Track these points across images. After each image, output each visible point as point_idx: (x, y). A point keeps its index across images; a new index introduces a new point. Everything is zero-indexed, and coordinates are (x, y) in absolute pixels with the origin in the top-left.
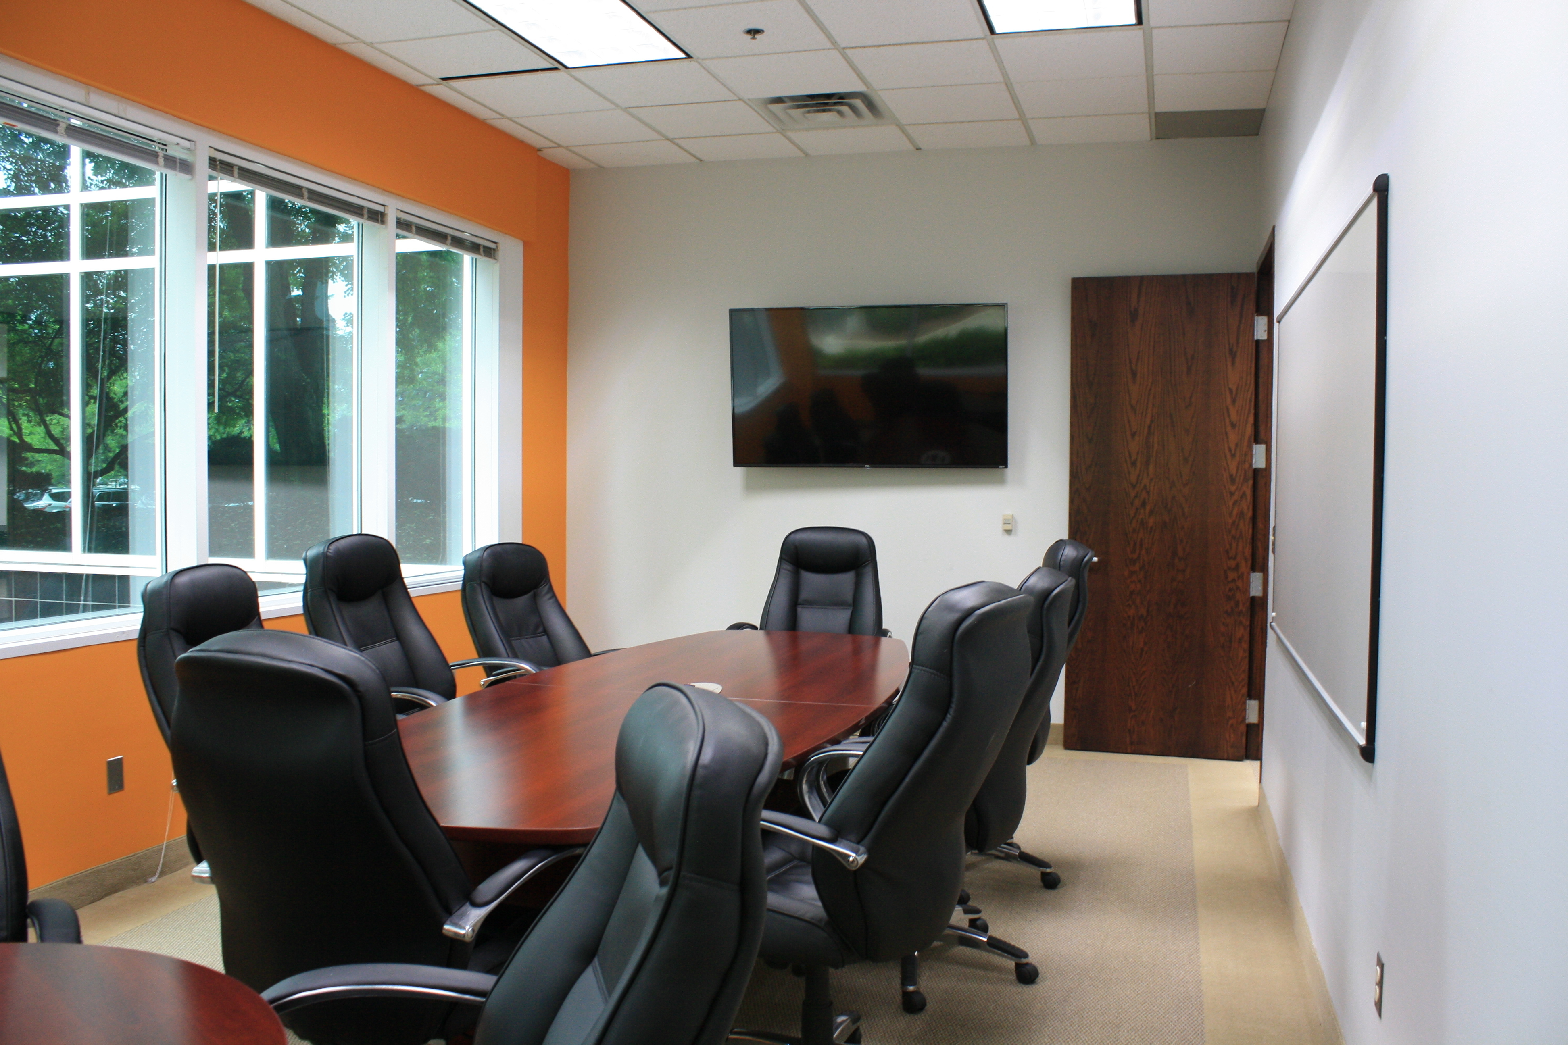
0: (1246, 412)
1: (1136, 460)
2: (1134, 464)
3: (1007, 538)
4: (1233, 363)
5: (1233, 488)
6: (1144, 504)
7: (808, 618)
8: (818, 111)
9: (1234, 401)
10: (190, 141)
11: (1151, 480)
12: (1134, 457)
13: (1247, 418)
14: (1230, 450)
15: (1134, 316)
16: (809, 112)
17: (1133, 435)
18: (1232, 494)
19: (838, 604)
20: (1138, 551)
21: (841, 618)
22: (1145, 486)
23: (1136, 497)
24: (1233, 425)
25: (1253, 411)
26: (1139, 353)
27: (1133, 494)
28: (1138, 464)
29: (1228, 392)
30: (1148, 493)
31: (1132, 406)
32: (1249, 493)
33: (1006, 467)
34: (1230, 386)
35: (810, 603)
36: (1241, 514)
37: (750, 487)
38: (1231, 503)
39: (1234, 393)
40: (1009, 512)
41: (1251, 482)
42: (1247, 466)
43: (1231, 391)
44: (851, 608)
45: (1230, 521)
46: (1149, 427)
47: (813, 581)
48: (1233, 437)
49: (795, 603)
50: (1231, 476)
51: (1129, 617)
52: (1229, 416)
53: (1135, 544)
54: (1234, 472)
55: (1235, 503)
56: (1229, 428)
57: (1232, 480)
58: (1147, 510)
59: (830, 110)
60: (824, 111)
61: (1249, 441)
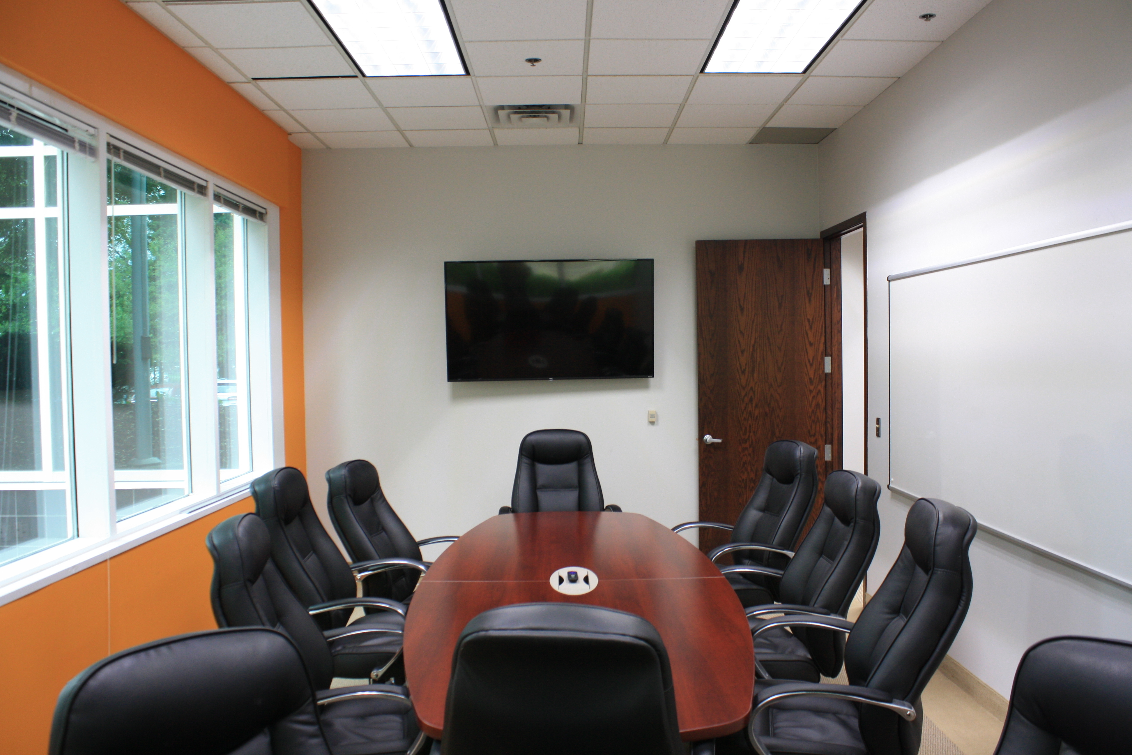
0: (820, 334)
1: (745, 370)
2: (743, 372)
3: (651, 427)
4: (810, 301)
5: (812, 388)
6: (751, 400)
7: (545, 498)
8: (530, 116)
9: (811, 327)
10: (94, 128)
11: (756, 384)
12: (743, 368)
13: (820, 339)
14: (809, 362)
15: (741, 268)
16: (523, 117)
17: (743, 352)
18: (811, 391)
19: (568, 487)
20: (748, 434)
21: (571, 497)
22: (751, 388)
23: (746, 395)
24: (811, 344)
25: (823, 334)
26: (745, 293)
27: (743, 394)
28: (747, 372)
29: (807, 323)
30: (754, 393)
31: (741, 332)
32: (822, 390)
33: (653, 377)
34: (808, 317)
35: (545, 487)
36: (818, 405)
37: (456, 397)
38: (811, 398)
39: (811, 322)
40: (652, 409)
41: (823, 383)
42: (821, 372)
43: (809, 320)
44: (578, 489)
45: (810, 410)
46: (754, 346)
47: (545, 471)
48: (811, 352)
49: (534, 487)
50: (810, 379)
51: (743, 480)
52: (808, 337)
53: (746, 428)
54: (812, 377)
55: (814, 397)
56: (808, 346)
57: (811, 381)
58: (754, 405)
59: (538, 116)
60: (535, 117)
61: (822, 354)
